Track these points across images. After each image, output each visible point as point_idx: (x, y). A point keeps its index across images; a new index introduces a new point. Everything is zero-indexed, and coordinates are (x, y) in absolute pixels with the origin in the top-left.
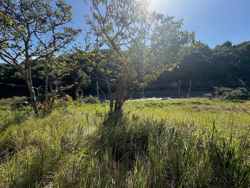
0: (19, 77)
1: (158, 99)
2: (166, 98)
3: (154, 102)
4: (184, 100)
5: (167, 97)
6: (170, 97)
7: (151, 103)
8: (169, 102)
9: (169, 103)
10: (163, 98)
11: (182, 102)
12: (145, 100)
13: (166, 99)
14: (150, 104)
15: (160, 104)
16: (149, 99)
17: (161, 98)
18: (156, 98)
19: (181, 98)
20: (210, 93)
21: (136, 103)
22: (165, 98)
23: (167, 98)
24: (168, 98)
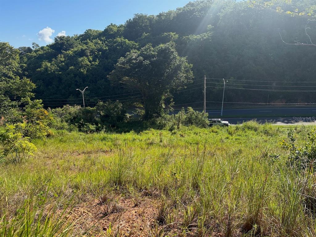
0: (49, 71)
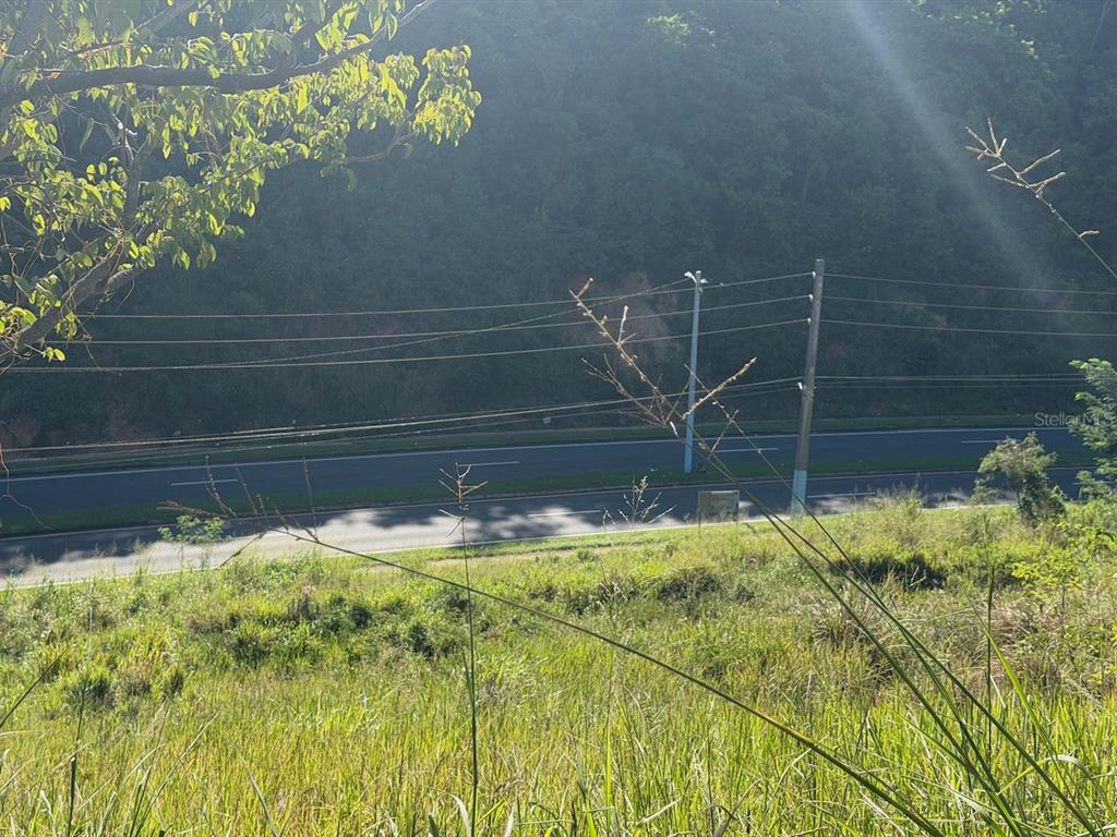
1: (408, 538)
2: (517, 520)
3: (346, 583)
4: (745, 541)
5: (541, 504)
6: (576, 506)
7: (304, 611)
8: (559, 581)
9: (550, 593)
10: (485, 517)
11: (715, 568)
12: (214, 563)
13: (522, 534)
14: (292, 619)
15: (432, 619)
16: (278, 545)
17: (447, 529)
18: (386, 523)
19: (712, 515)
20: (1031, 438)
21: (53, 625)
22: (504, 517)
23: (536, 518)
24: (556, 515)
